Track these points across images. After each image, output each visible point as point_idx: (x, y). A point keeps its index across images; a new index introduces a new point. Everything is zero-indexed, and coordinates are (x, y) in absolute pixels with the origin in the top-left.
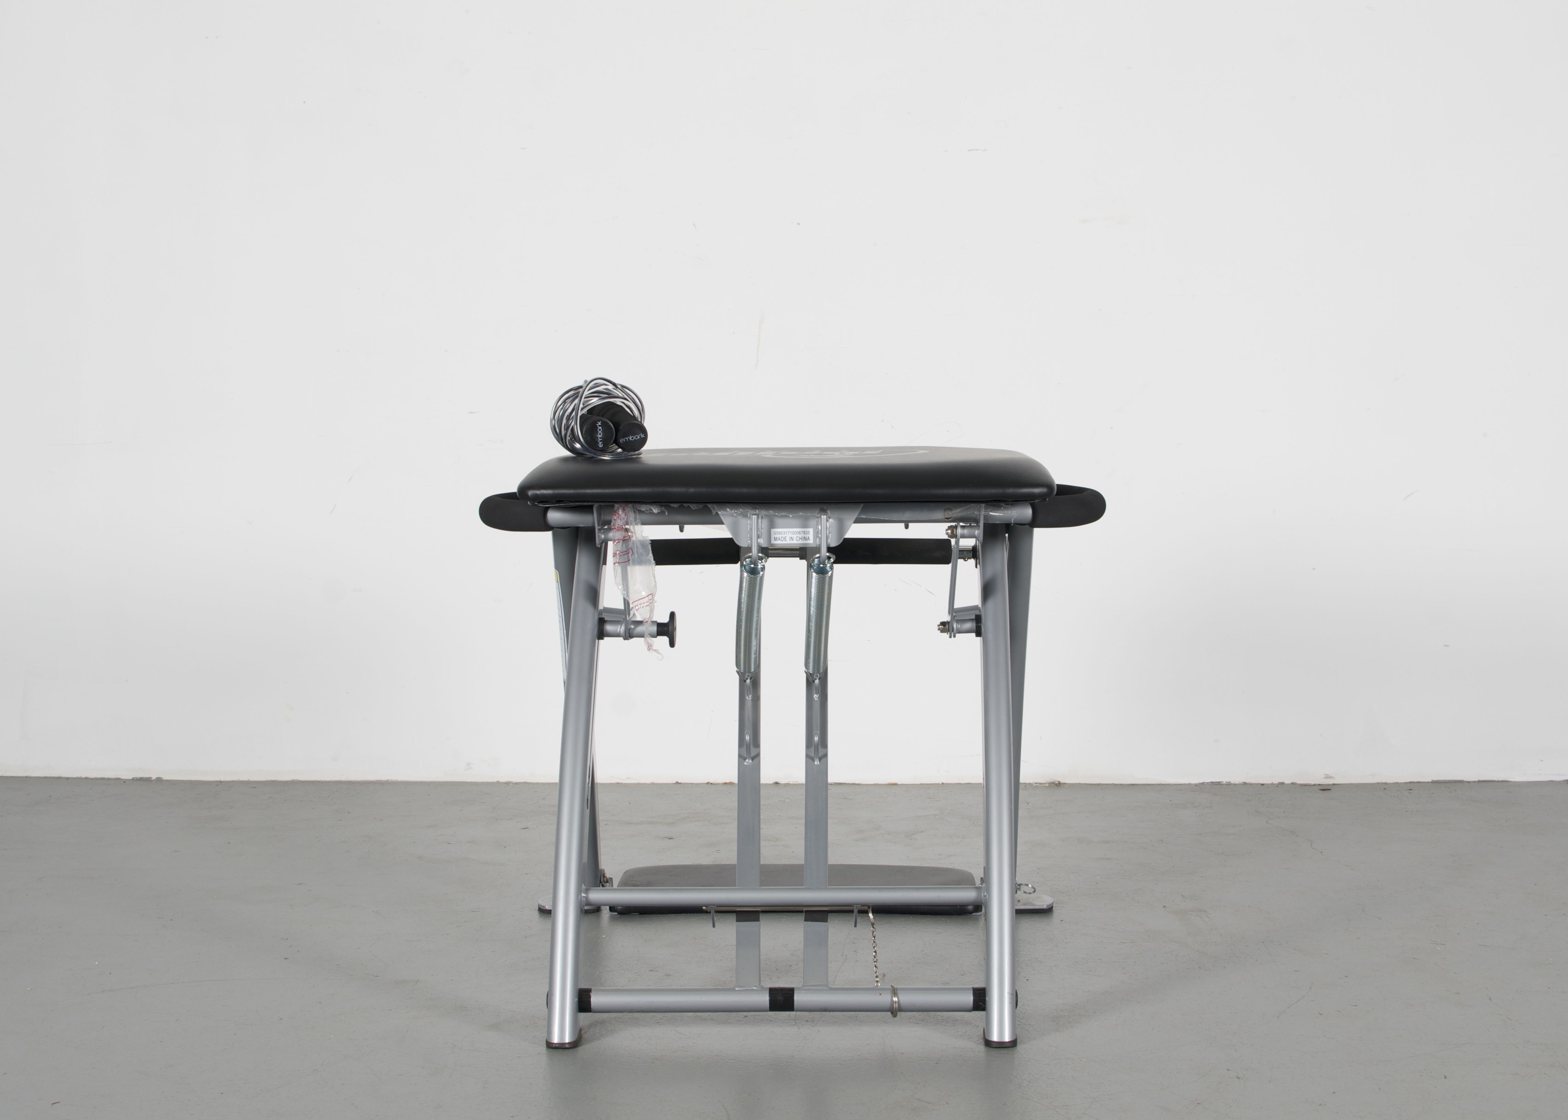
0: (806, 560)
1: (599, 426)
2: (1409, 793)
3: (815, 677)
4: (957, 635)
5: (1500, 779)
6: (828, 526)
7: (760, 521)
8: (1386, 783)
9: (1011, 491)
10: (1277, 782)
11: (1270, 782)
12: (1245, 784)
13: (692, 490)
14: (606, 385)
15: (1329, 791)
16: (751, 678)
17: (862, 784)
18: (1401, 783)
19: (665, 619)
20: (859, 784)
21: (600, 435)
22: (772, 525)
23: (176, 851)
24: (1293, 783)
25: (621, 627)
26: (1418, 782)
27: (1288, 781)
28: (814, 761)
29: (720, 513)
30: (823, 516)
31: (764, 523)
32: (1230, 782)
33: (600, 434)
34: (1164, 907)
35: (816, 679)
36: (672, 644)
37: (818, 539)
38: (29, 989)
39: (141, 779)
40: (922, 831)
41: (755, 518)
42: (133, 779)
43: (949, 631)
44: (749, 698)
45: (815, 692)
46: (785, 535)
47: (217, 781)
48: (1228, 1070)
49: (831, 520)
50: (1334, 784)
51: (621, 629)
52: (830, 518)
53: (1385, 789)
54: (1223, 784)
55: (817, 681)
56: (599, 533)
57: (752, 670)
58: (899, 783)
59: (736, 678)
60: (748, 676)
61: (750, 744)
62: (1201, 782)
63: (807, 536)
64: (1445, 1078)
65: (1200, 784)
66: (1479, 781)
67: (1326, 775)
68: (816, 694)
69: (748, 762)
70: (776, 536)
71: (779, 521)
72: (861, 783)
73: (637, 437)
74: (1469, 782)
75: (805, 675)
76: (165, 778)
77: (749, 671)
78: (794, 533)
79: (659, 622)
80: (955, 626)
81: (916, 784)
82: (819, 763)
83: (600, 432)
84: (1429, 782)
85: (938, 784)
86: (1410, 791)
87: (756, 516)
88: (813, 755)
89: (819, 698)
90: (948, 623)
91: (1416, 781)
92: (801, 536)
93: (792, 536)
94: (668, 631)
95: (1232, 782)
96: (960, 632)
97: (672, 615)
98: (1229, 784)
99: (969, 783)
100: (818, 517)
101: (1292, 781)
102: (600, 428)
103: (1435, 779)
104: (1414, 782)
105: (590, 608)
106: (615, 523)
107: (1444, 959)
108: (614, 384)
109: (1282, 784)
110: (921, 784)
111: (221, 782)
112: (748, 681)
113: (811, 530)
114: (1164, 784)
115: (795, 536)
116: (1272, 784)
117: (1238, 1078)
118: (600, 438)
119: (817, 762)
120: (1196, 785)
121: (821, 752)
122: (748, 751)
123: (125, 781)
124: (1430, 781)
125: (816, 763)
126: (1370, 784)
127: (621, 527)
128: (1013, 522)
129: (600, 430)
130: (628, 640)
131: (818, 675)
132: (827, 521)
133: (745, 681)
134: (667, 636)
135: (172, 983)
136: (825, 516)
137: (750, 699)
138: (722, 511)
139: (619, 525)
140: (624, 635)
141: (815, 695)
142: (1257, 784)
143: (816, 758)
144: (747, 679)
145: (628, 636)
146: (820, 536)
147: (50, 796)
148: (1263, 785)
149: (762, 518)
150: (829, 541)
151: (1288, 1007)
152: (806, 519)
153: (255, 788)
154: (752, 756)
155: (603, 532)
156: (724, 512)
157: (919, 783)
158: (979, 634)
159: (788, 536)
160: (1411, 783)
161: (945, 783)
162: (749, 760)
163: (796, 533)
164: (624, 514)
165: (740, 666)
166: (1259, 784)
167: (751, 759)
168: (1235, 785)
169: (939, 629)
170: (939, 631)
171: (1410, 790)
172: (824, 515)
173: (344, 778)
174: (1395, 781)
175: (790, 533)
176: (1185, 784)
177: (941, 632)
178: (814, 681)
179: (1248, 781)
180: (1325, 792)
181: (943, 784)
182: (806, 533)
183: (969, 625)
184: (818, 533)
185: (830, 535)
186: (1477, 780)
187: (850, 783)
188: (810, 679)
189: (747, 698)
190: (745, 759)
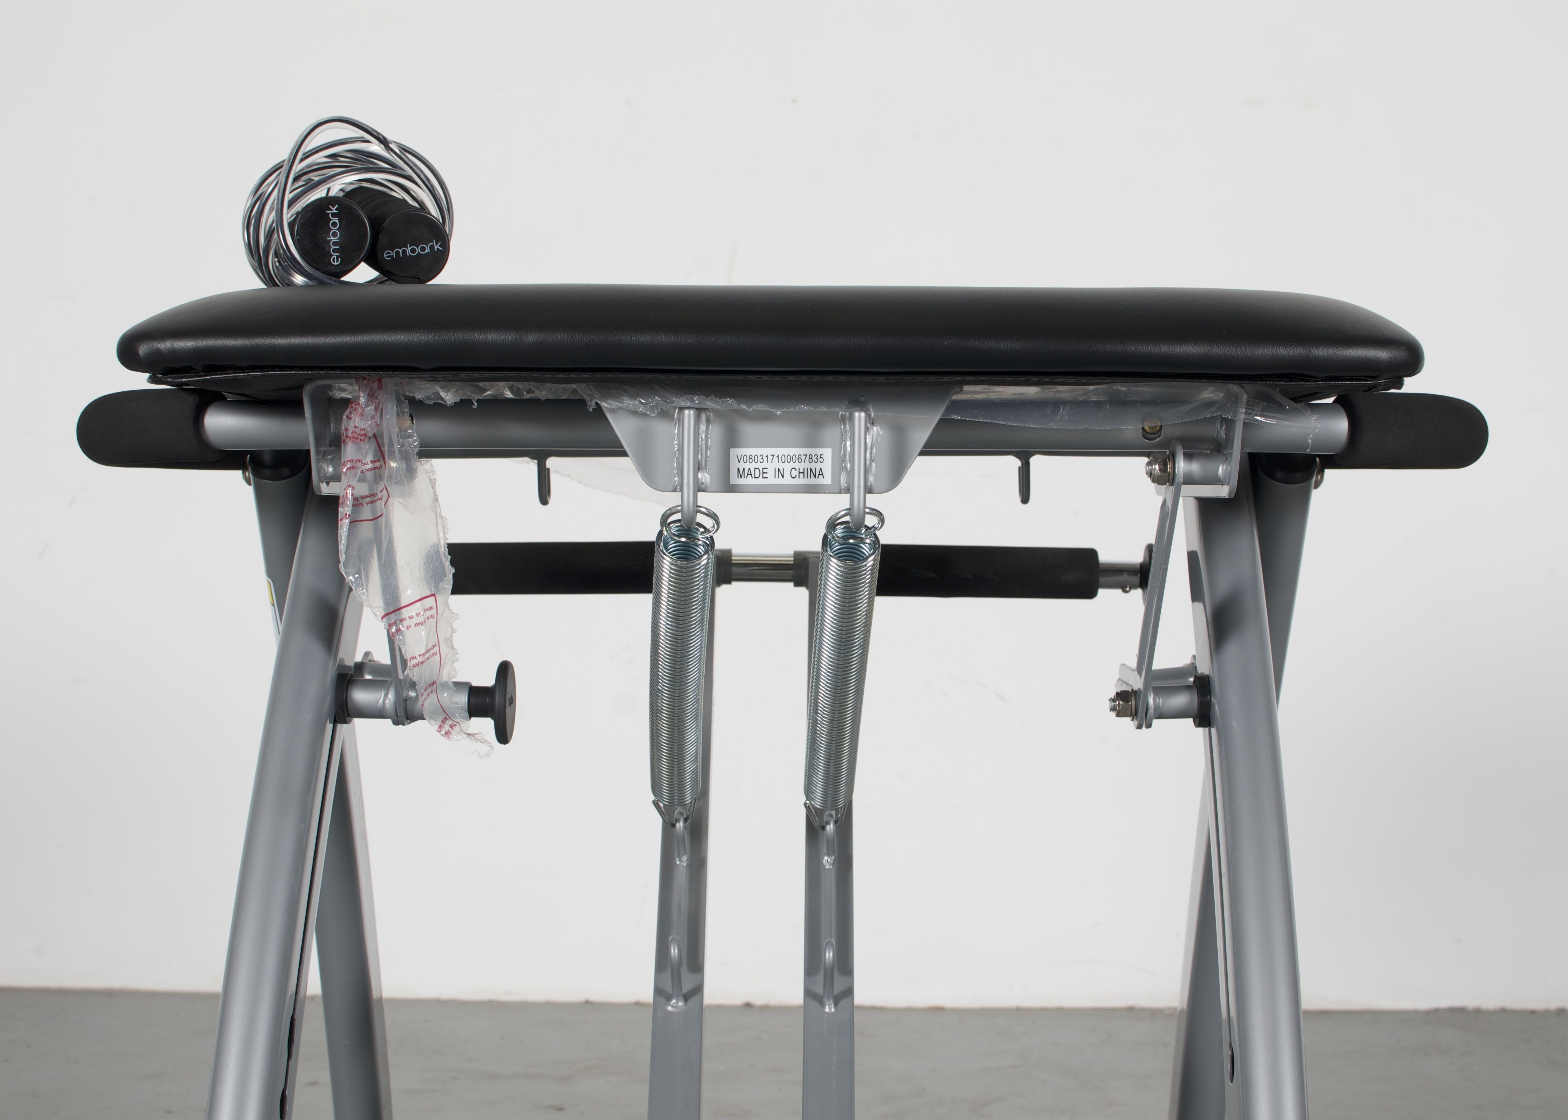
0: (807, 588)
1: (334, 215)
3: (825, 819)
4: (1156, 722)
6: (869, 441)
7: (703, 427)
9: (1323, 352)
13: (531, 338)
14: (368, 141)
16: (686, 820)
19: (488, 680)
21: (334, 238)
22: (732, 440)
25: (386, 695)
28: (822, 1004)
29: (604, 405)
30: (857, 414)
31: (713, 434)
33: (334, 235)
35: (828, 823)
36: (503, 735)
37: (843, 477)
41: (689, 415)
43: (1136, 714)
44: (682, 862)
45: (825, 851)
46: (764, 465)
49: (875, 428)
51: (386, 699)
52: (873, 424)
55: (830, 828)
56: (318, 461)
57: (688, 799)
59: (656, 821)
60: (681, 813)
61: (680, 964)
63: (818, 466)
68: (828, 855)
69: (676, 1005)
70: (742, 466)
71: (749, 429)
73: (423, 249)
75: (804, 810)
77: (682, 803)
78: (785, 459)
79: (474, 684)
80: (1151, 701)
82: (833, 1010)
83: (334, 229)
87: (692, 412)
88: (819, 990)
89: (833, 864)
90: (1135, 693)
92: (801, 466)
93: (781, 466)
94: (493, 705)
96: (1161, 716)
97: (505, 670)
98: (1478, 1011)
100: (843, 420)
102: (336, 220)
105: (317, 651)
106: (348, 425)
108: (384, 142)
112: (680, 825)
113: (827, 453)
115: (787, 467)
118: (335, 244)
119: (829, 1008)
121: (839, 986)
122: (677, 980)
125: (827, 1010)
127: (363, 432)
128: (1310, 441)
129: (334, 224)
130: (404, 724)
131: (833, 813)
132: (867, 430)
133: (674, 825)
134: (492, 718)
136: (863, 414)
137: (685, 864)
138: (610, 402)
139: (355, 427)
140: (393, 712)
141: (826, 858)
143: (829, 999)
144: (677, 820)
145: (403, 714)
146: (849, 466)
149: (708, 421)
150: (871, 478)
152: (817, 425)
154: (684, 991)
155: (332, 460)
156: (614, 404)
158: (1203, 718)
159: (771, 467)
162: (678, 1000)
163: (791, 459)
164: (371, 408)
165: (661, 789)
167: (681, 998)
169: (1113, 709)
170: (1113, 714)
172: (861, 410)
175: (775, 458)
177: (1118, 715)
178: (823, 828)
182: (814, 458)
183: (1180, 700)
184: (844, 461)
185: (874, 464)
188: (816, 823)
189: (678, 863)
190: (669, 998)
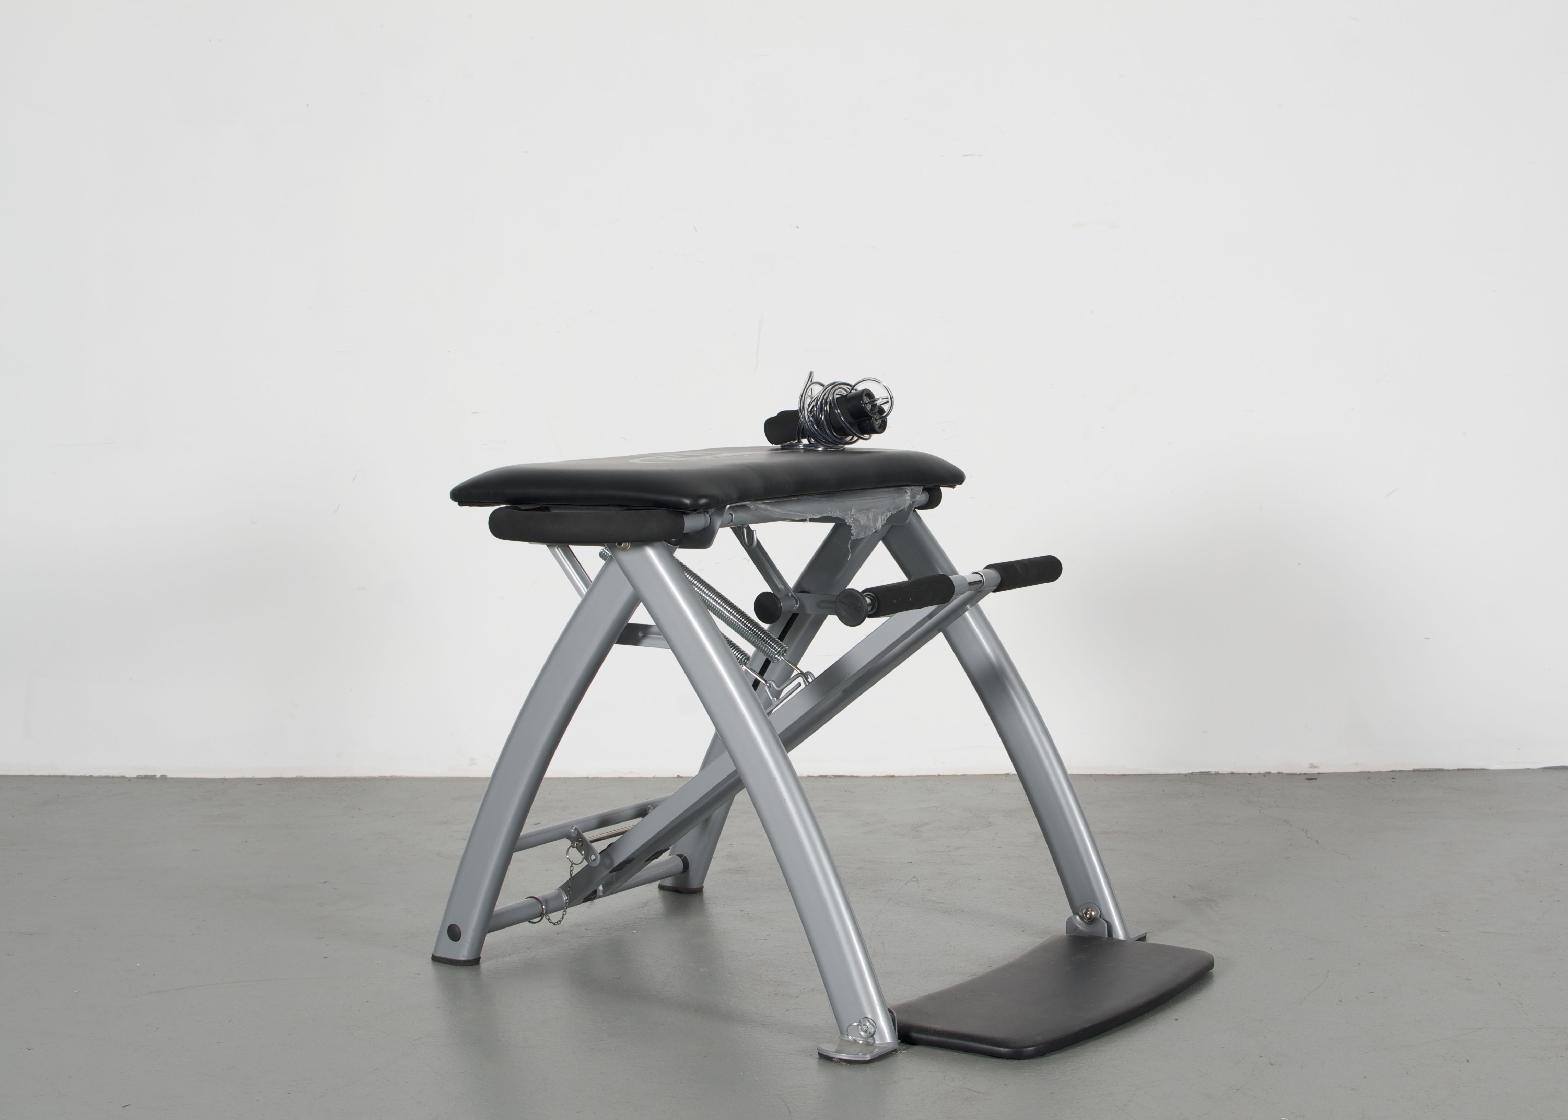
2: (1393, 781)
5: (1479, 768)
8: (1369, 772)
10: (1263, 772)
11: (1258, 772)
12: (1233, 773)
15: (1315, 780)
17: (860, 777)
18: (1383, 772)
20: (857, 777)
23: (195, 850)
24: (1279, 773)
26: (1400, 771)
27: (1274, 771)
32: (1218, 772)
34: (1174, 897)
38: (76, 992)
39: (146, 777)
40: (927, 824)
42: (138, 777)
47: (222, 779)
48: (1260, 1056)
50: (1319, 774)
53: (1369, 778)
54: (1211, 774)
58: (896, 775)
62: (1191, 772)
64: (1468, 1062)
65: (1189, 774)
66: (1458, 770)
67: (1311, 764)
72: (859, 775)
74: (1449, 771)
76: (170, 775)
81: (912, 776)
84: (1410, 771)
85: (935, 776)
86: (1393, 780)
91: (1398, 770)
95: (1220, 772)
98: (1217, 774)
99: (964, 775)
101: (1278, 771)
103: (1416, 768)
104: (1396, 771)
107: (1451, 945)
109: (1269, 773)
110: (918, 776)
111: (226, 779)
114: (1154, 775)
116: (1259, 773)
117: (1272, 1064)
120: (1186, 775)
123: (130, 779)
124: (1411, 769)
126: (1354, 773)
135: (217, 984)
142: (1244, 774)
147: (58, 795)
148: (1250, 774)
151: (1309, 995)
153: (261, 785)
157: (916, 775)
160: (1393, 771)
161: (941, 774)
166: (1246, 773)
168: (1224, 774)
171: (1393, 778)
173: (348, 775)
174: (1378, 770)
176: (1175, 774)
179: (1235, 771)
180: (1312, 781)
181: (939, 775)
186: (1456, 768)
187: (849, 775)
